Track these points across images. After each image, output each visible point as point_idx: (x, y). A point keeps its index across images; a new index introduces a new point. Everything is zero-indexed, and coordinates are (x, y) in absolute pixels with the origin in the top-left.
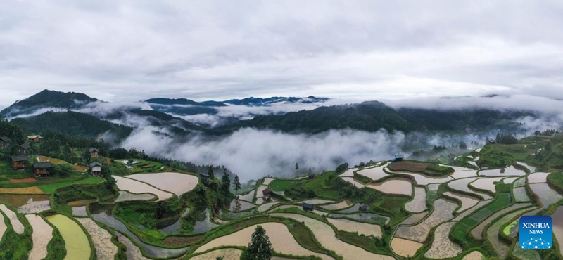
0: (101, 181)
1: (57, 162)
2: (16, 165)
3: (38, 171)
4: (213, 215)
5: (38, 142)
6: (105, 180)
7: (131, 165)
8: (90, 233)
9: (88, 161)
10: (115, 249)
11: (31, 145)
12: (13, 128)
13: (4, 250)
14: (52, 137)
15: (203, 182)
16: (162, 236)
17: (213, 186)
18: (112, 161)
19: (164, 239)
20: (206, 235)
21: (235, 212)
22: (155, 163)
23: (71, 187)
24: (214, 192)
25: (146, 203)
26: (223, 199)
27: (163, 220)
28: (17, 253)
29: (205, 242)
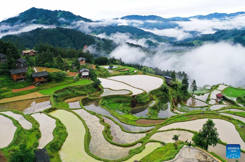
0: (90, 82)
1: (52, 71)
2: (15, 77)
3: (37, 80)
4: (173, 107)
5: (33, 56)
6: (92, 82)
7: (111, 69)
8: (84, 119)
9: (77, 68)
10: (103, 128)
11: (27, 59)
12: (6, 44)
13: (17, 144)
14: (45, 51)
15: (167, 83)
16: (135, 118)
17: (174, 87)
18: (97, 67)
19: (136, 121)
20: (167, 120)
21: (191, 107)
22: (129, 68)
23: (66, 88)
24: (175, 91)
25: (124, 96)
26: (182, 96)
27: (136, 108)
28: (29, 143)
29: (166, 124)
